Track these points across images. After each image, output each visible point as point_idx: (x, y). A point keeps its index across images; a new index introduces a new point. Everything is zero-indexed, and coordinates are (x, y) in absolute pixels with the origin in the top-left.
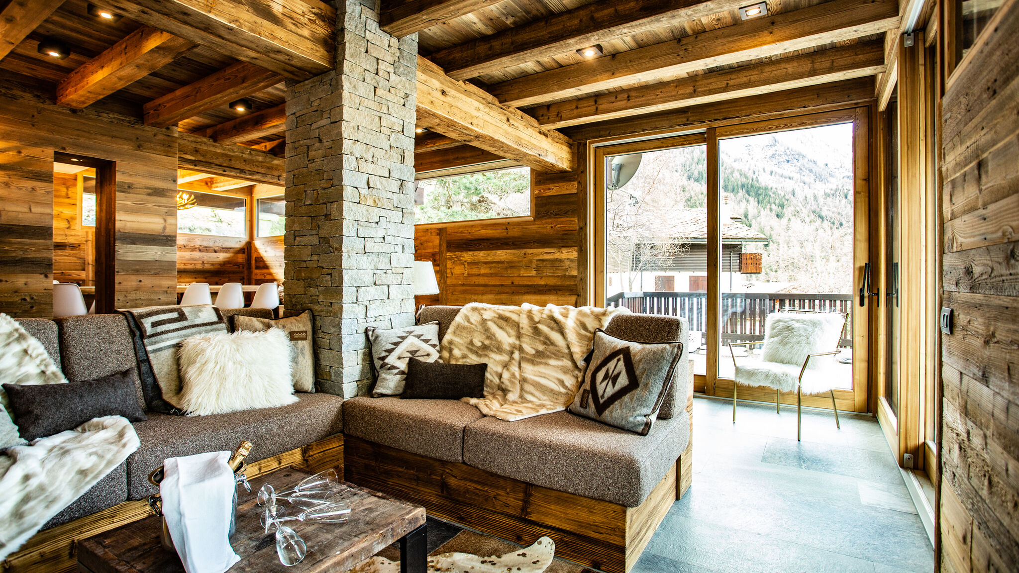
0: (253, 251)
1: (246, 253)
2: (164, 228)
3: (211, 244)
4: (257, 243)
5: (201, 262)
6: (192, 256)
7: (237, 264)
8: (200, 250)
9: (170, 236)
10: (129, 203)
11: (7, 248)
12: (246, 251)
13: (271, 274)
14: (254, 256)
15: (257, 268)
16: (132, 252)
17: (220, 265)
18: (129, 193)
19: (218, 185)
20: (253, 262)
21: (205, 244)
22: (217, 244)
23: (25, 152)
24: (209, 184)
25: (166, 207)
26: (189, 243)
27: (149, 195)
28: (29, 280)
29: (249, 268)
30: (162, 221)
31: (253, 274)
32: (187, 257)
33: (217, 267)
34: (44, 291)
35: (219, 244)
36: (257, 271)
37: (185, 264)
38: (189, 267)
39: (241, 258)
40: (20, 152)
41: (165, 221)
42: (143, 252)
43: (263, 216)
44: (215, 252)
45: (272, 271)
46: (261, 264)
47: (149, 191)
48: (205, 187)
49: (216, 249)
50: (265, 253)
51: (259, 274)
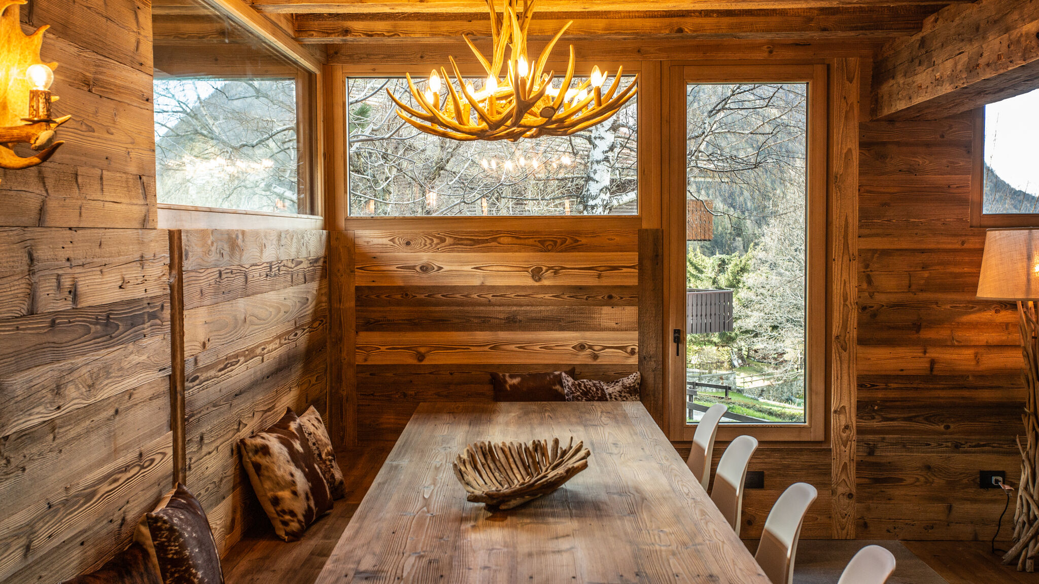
0: (341, 266)
7: (322, 319)
14: (350, 283)
20: (347, 304)
31: (346, 347)
39: (324, 293)
46: (398, 313)
50: (424, 275)
51: (383, 348)
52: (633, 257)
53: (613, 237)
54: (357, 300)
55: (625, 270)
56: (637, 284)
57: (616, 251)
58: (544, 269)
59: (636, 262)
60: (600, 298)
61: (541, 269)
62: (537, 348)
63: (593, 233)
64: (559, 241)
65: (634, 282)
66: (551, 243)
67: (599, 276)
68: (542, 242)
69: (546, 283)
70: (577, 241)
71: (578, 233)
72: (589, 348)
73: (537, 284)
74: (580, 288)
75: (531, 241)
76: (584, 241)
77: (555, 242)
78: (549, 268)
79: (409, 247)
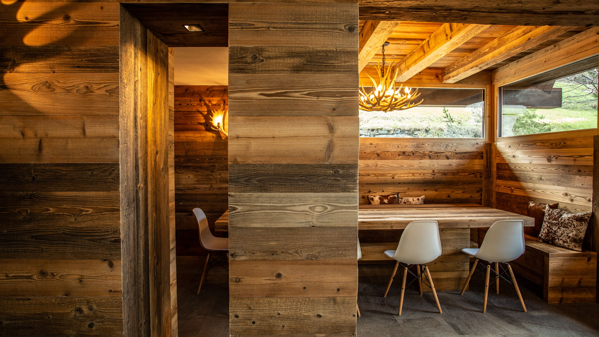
0: (494, 155)
1: (485, 157)
2: (330, 147)
3: (442, 149)
4: (501, 145)
5: (431, 171)
6: (421, 165)
7: (474, 173)
8: (430, 158)
9: (342, 166)
10: (254, 95)
11: (52, 210)
12: (485, 155)
13: (522, 189)
14: (495, 161)
15: (499, 177)
16: (262, 208)
17: (453, 174)
18: (254, 71)
19: (451, 75)
20: (494, 169)
21: (435, 149)
22: (449, 149)
23: (76, 16)
24: (440, 77)
25: (332, 95)
26: (418, 149)
27: (297, 69)
28: (86, 273)
29: (489, 176)
30: (323, 130)
31: (494, 184)
32: (416, 166)
33: (449, 177)
34: (108, 295)
35: (451, 149)
36: (500, 182)
37: (413, 174)
38: (417, 177)
39: (478, 164)
40: (67, 18)
41: (331, 129)
42: (283, 208)
43: (507, 109)
44: (448, 158)
45: (524, 184)
46: (507, 173)
47: (296, 61)
48: (435, 81)
49: (449, 154)
50: (513, 159)
51: (503, 186)
52: (591, 150)
53: (581, 141)
54: (497, 168)
55: (587, 157)
56: (593, 165)
57: (582, 148)
58: (552, 156)
59: (592, 153)
60: (574, 171)
61: (551, 156)
62: (549, 192)
63: (572, 139)
64: (558, 143)
65: (591, 163)
66: (555, 144)
67: (575, 160)
68: (551, 144)
69: (553, 163)
70: (565, 143)
71: (566, 139)
72: (570, 196)
73: (549, 163)
74: (566, 166)
75: (547, 144)
76: (568, 143)
77: (556, 144)
78: (554, 156)
79: (510, 148)
